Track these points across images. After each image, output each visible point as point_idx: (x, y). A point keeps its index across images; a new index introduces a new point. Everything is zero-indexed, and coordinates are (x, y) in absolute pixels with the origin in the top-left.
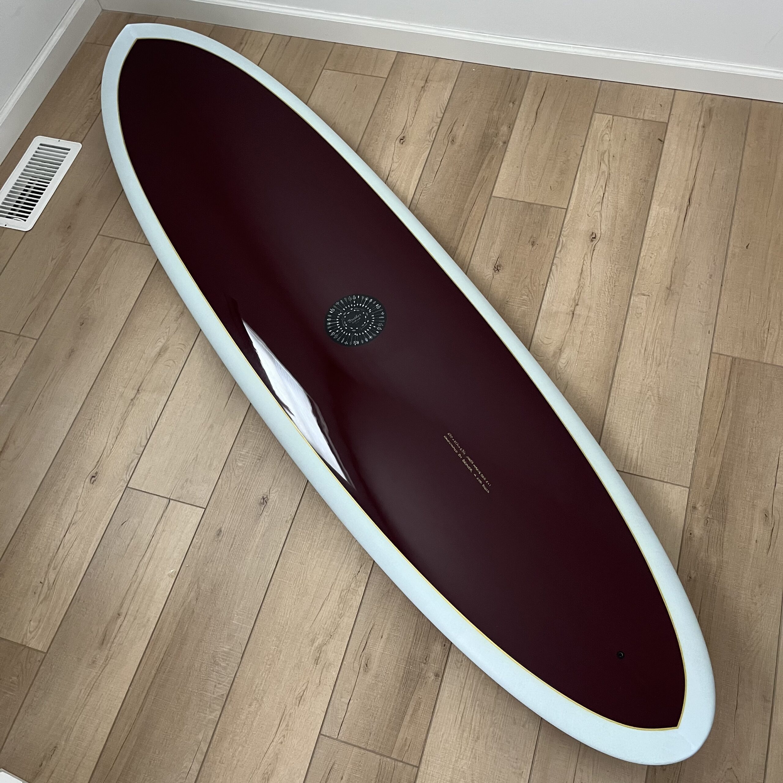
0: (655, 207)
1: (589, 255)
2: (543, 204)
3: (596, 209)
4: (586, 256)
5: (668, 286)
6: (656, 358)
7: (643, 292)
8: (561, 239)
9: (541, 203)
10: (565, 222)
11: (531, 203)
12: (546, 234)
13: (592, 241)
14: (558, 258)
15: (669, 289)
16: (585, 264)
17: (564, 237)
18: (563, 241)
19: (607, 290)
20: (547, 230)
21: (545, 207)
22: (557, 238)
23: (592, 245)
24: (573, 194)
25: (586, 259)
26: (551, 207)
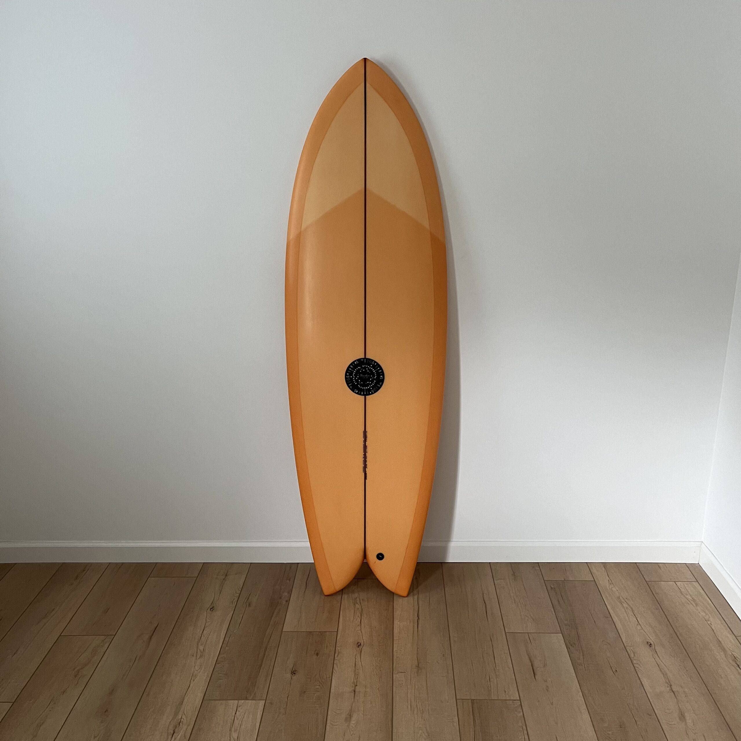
0: (396, 622)
1: (358, 655)
2: (320, 631)
3: (357, 629)
4: (356, 656)
5: (417, 666)
6: (420, 709)
7: (400, 671)
8: (336, 648)
9: (318, 631)
10: (338, 639)
11: (311, 632)
12: (326, 648)
13: (358, 647)
14: (337, 660)
15: (418, 666)
16: (357, 661)
17: (339, 647)
18: (338, 650)
19: (375, 674)
20: (326, 645)
21: (322, 633)
22: (334, 649)
23: (359, 649)
24: (339, 623)
25: (356, 657)
26: (326, 632)
